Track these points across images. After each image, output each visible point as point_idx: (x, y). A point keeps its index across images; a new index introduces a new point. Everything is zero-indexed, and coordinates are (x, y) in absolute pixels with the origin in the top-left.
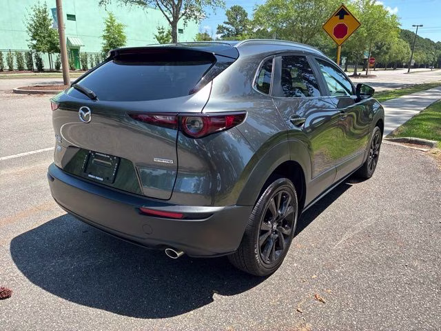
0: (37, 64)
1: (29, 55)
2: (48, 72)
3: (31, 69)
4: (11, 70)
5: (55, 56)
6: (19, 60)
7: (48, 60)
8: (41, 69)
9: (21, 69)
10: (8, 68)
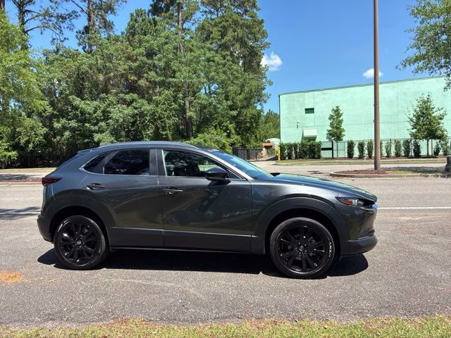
0: (414, 150)
1: (407, 143)
2: (424, 158)
3: (407, 156)
4: (388, 156)
5: (434, 143)
6: (397, 147)
7: (426, 146)
8: (417, 155)
9: (398, 155)
10: (386, 155)
